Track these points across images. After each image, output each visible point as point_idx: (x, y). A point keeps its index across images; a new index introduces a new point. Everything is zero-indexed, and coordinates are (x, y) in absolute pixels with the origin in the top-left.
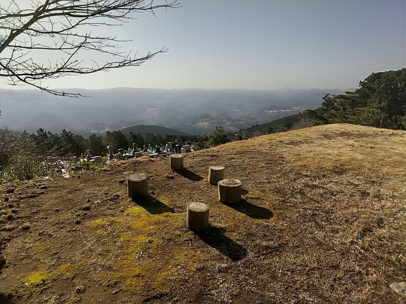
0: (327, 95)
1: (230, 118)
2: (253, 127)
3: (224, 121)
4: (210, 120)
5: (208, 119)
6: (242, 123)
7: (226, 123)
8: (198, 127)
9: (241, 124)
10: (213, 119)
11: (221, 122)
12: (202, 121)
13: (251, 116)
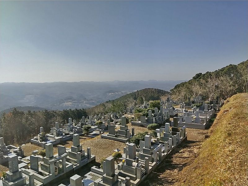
4: (73, 101)
5: (71, 100)
6: (94, 101)
7: (83, 102)
8: (64, 106)
11: (80, 101)
12: (67, 102)
13: (99, 97)
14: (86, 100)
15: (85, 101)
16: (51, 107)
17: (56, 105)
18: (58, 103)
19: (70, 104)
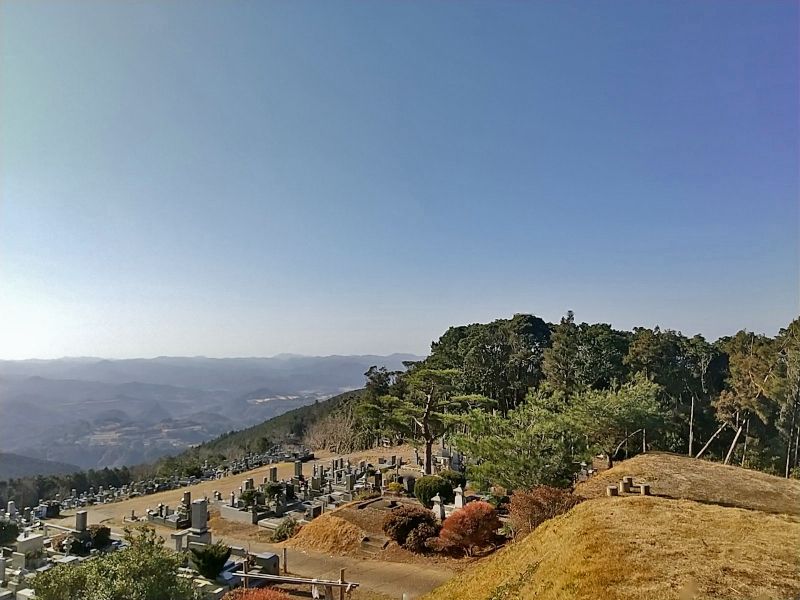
0: (372, 368)
1: (170, 420)
2: (224, 437)
3: (155, 428)
4: (124, 427)
5: (118, 424)
6: (197, 428)
7: (160, 431)
8: (91, 444)
9: (195, 432)
10: (130, 424)
11: (150, 429)
12: (103, 431)
13: (220, 413)
14: (171, 425)
15: (168, 427)
16: (45, 447)
17: (61, 440)
18: (72, 436)
19: (113, 440)
